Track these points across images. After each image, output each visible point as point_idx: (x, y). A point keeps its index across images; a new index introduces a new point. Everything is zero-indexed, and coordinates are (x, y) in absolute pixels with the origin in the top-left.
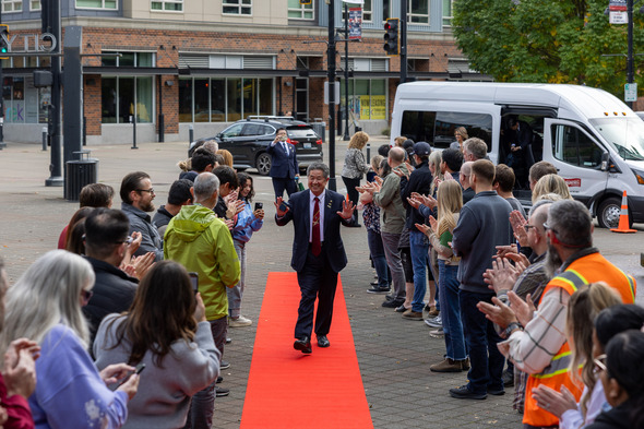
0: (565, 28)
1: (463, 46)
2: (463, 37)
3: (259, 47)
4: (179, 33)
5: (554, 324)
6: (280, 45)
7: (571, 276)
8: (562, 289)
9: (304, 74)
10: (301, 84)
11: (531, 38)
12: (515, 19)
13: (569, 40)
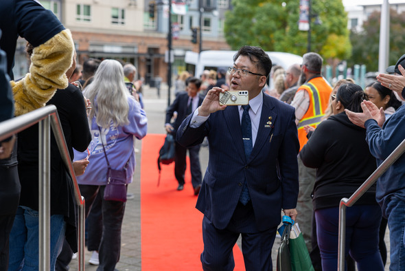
0: (277, 34)
1: (229, 42)
2: (229, 38)
3: (129, 42)
4: (89, 34)
5: (301, 106)
6: (139, 41)
7: (309, 85)
8: (305, 90)
9: (151, 55)
10: (149, 60)
11: (261, 39)
12: (253, 29)
13: (279, 40)
